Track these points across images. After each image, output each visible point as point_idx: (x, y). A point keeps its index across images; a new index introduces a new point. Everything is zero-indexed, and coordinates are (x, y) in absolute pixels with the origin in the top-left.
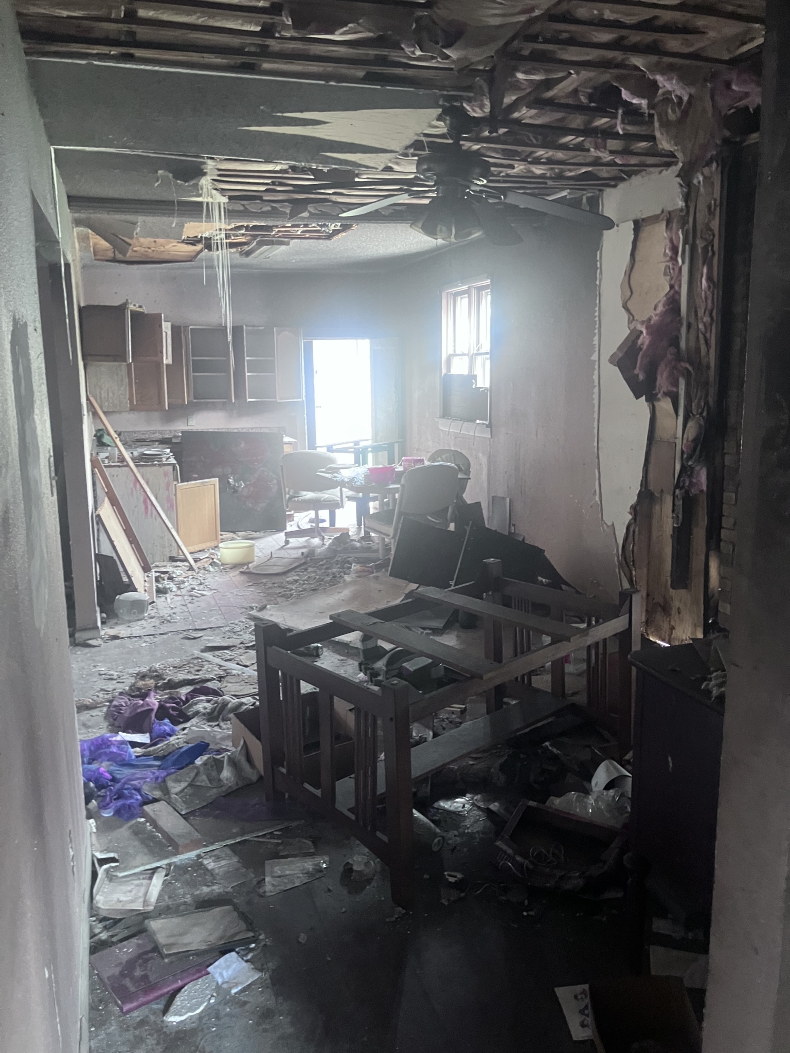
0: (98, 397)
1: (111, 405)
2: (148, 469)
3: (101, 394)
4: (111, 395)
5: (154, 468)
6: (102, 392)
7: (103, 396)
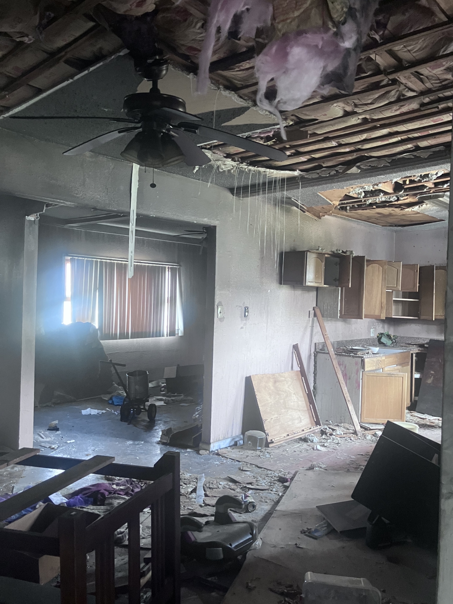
0: (322, 308)
1: (329, 314)
2: (346, 358)
3: (323, 306)
4: (329, 307)
5: (350, 358)
6: (325, 305)
7: (325, 308)
